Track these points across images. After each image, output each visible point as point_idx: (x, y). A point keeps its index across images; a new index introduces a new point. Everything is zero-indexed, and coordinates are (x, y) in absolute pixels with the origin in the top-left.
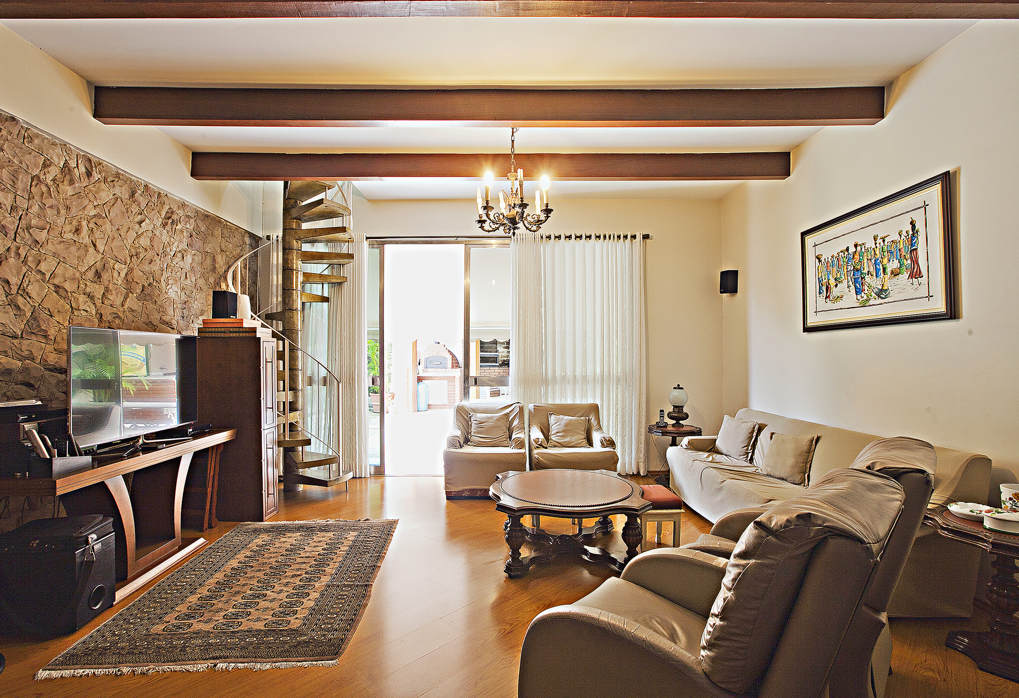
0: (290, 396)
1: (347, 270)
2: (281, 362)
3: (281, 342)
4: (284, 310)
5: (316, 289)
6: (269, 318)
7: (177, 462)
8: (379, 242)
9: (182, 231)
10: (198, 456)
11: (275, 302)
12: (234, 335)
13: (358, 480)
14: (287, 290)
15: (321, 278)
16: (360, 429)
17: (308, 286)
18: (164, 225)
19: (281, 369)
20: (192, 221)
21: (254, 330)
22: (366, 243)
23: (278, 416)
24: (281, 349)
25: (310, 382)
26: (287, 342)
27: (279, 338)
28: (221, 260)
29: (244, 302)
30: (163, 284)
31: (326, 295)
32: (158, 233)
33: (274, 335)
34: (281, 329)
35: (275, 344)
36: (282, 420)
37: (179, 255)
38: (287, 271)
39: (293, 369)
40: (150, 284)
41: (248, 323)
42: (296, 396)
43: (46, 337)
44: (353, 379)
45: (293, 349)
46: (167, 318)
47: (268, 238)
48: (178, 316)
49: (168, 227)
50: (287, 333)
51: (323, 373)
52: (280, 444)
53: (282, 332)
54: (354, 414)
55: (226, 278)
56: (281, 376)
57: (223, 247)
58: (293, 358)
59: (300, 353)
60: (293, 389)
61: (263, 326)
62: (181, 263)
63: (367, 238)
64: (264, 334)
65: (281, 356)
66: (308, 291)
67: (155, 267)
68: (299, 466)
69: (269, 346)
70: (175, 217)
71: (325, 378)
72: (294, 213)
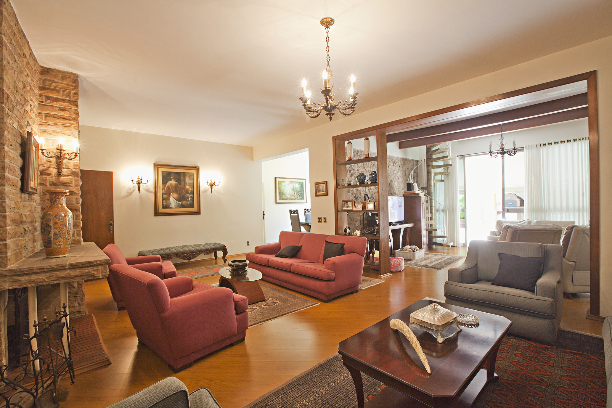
0: (430, 215)
1: (450, 169)
2: (427, 204)
3: (427, 197)
4: (428, 186)
5: (439, 177)
6: (423, 189)
7: (400, 229)
8: (462, 157)
9: (397, 166)
10: (405, 229)
11: (424, 184)
12: (413, 196)
13: (456, 248)
14: (429, 180)
15: (441, 174)
16: (456, 229)
17: (436, 176)
18: (393, 165)
19: (427, 206)
20: (400, 162)
21: (419, 194)
22: (457, 158)
23: (426, 221)
24: (427, 199)
25: (437, 211)
26: (429, 197)
27: (426, 196)
28: (407, 172)
29: (416, 185)
30: (394, 182)
31: (443, 179)
32: (392, 168)
33: (425, 195)
34: (427, 193)
35: (425, 198)
36: (428, 222)
37: (397, 173)
38: (429, 173)
39: (431, 206)
40: (391, 183)
41: (417, 192)
42: (432, 215)
43: (374, 198)
44: (454, 209)
45: (431, 199)
46: (395, 192)
47: (421, 160)
48: (397, 191)
49: (394, 166)
50: (429, 194)
51: (443, 208)
52: (427, 230)
53: (427, 194)
54: (454, 223)
55: (409, 177)
56: (427, 209)
57: (408, 167)
58: (431, 202)
59: (433, 200)
60: (431, 213)
61: (421, 192)
62: (397, 175)
63: (458, 156)
64: (422, 195)
65: (427, 202)
66: (436, 179)
67: (392, 178)
68: (433, 237)
69: (423, 198)
70: (396, 162)
71: (443, 210)
72: (430, 153)
